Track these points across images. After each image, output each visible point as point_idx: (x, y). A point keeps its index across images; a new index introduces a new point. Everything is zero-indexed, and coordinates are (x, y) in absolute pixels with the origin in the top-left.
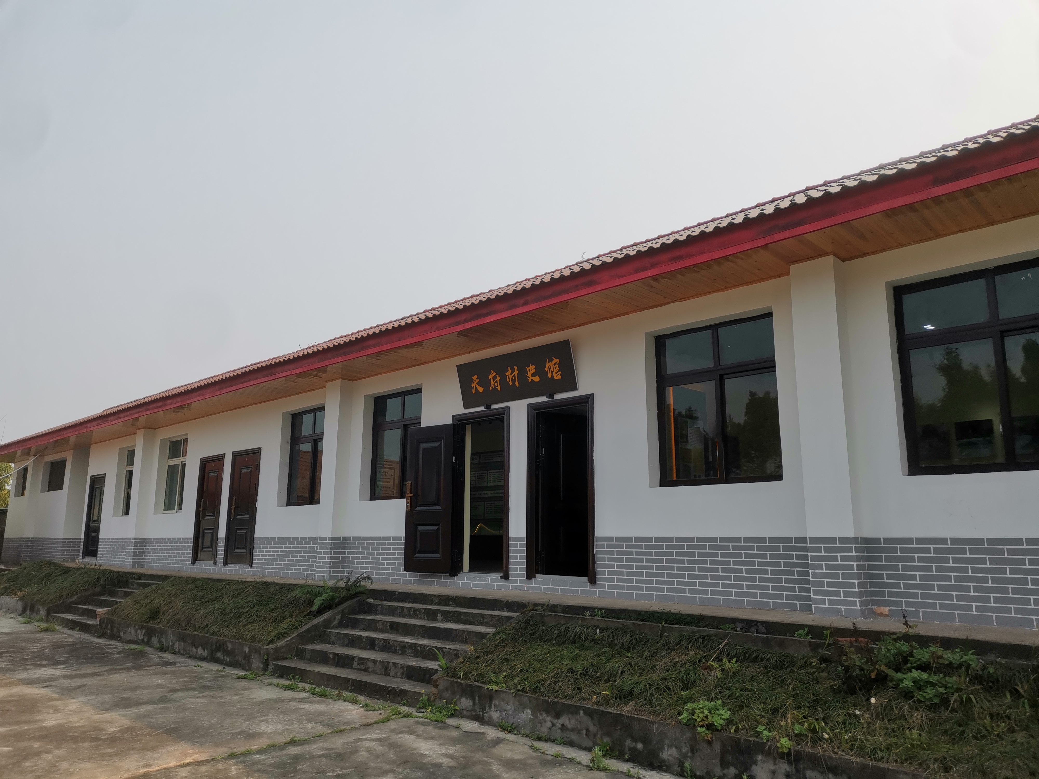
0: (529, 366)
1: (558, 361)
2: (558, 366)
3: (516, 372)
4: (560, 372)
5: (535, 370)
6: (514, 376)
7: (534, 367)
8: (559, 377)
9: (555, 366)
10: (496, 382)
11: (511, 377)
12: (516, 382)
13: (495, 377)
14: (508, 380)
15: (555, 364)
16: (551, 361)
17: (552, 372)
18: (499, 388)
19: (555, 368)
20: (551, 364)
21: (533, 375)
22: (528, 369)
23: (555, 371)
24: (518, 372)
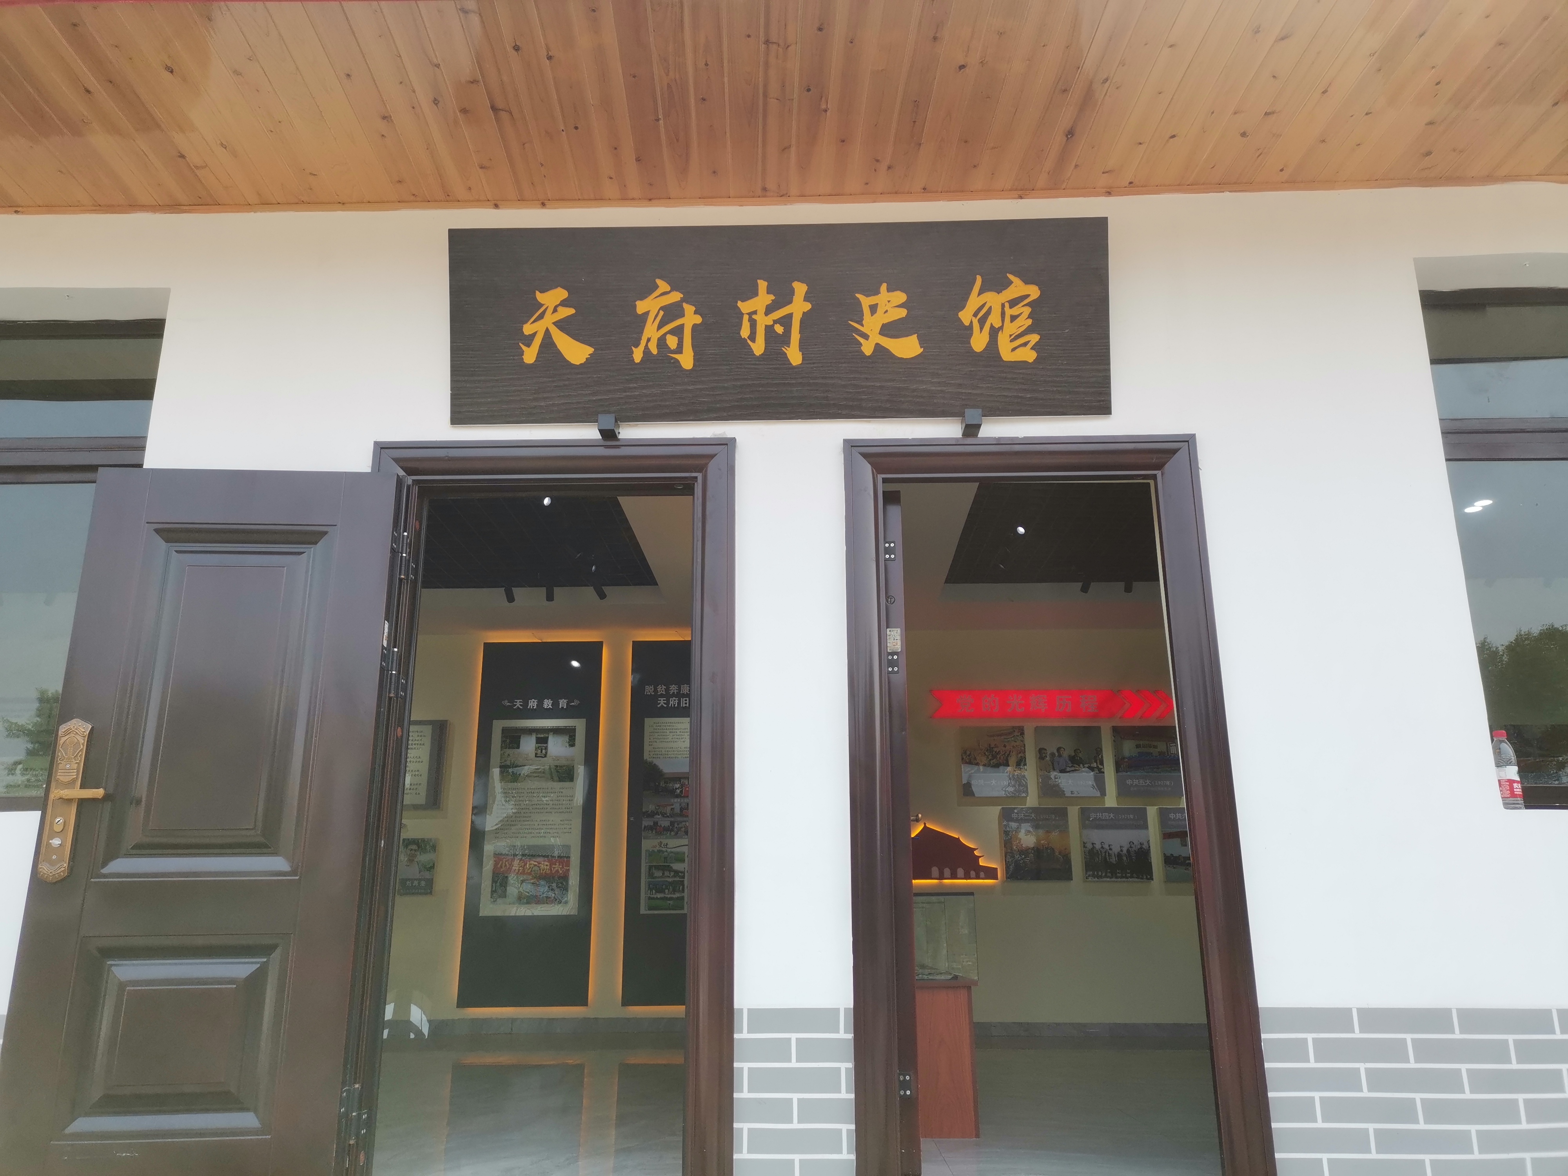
0: (877, 292)
1: (1034, 292)
2: (1027, 310)
3: (799, 307)
4: (1034, 338)
5: (903, 313)
6: (786, 321)
7: (900, 297)
8: (1028, 355)
9: (1015, 311)
10: (678, 332)
11: (763, 321)
12: (788, 344)
13: (672, 312)
14: (745, 332)
15: (1013, 303)
16: (997, 284)
17: (994, 332)
18: (687, 360)
19: (1013, 318)
20: (993, 300)
21: (890, 330)
22: (866, 302)
23: (1011, 328)
24: (808, 306)
